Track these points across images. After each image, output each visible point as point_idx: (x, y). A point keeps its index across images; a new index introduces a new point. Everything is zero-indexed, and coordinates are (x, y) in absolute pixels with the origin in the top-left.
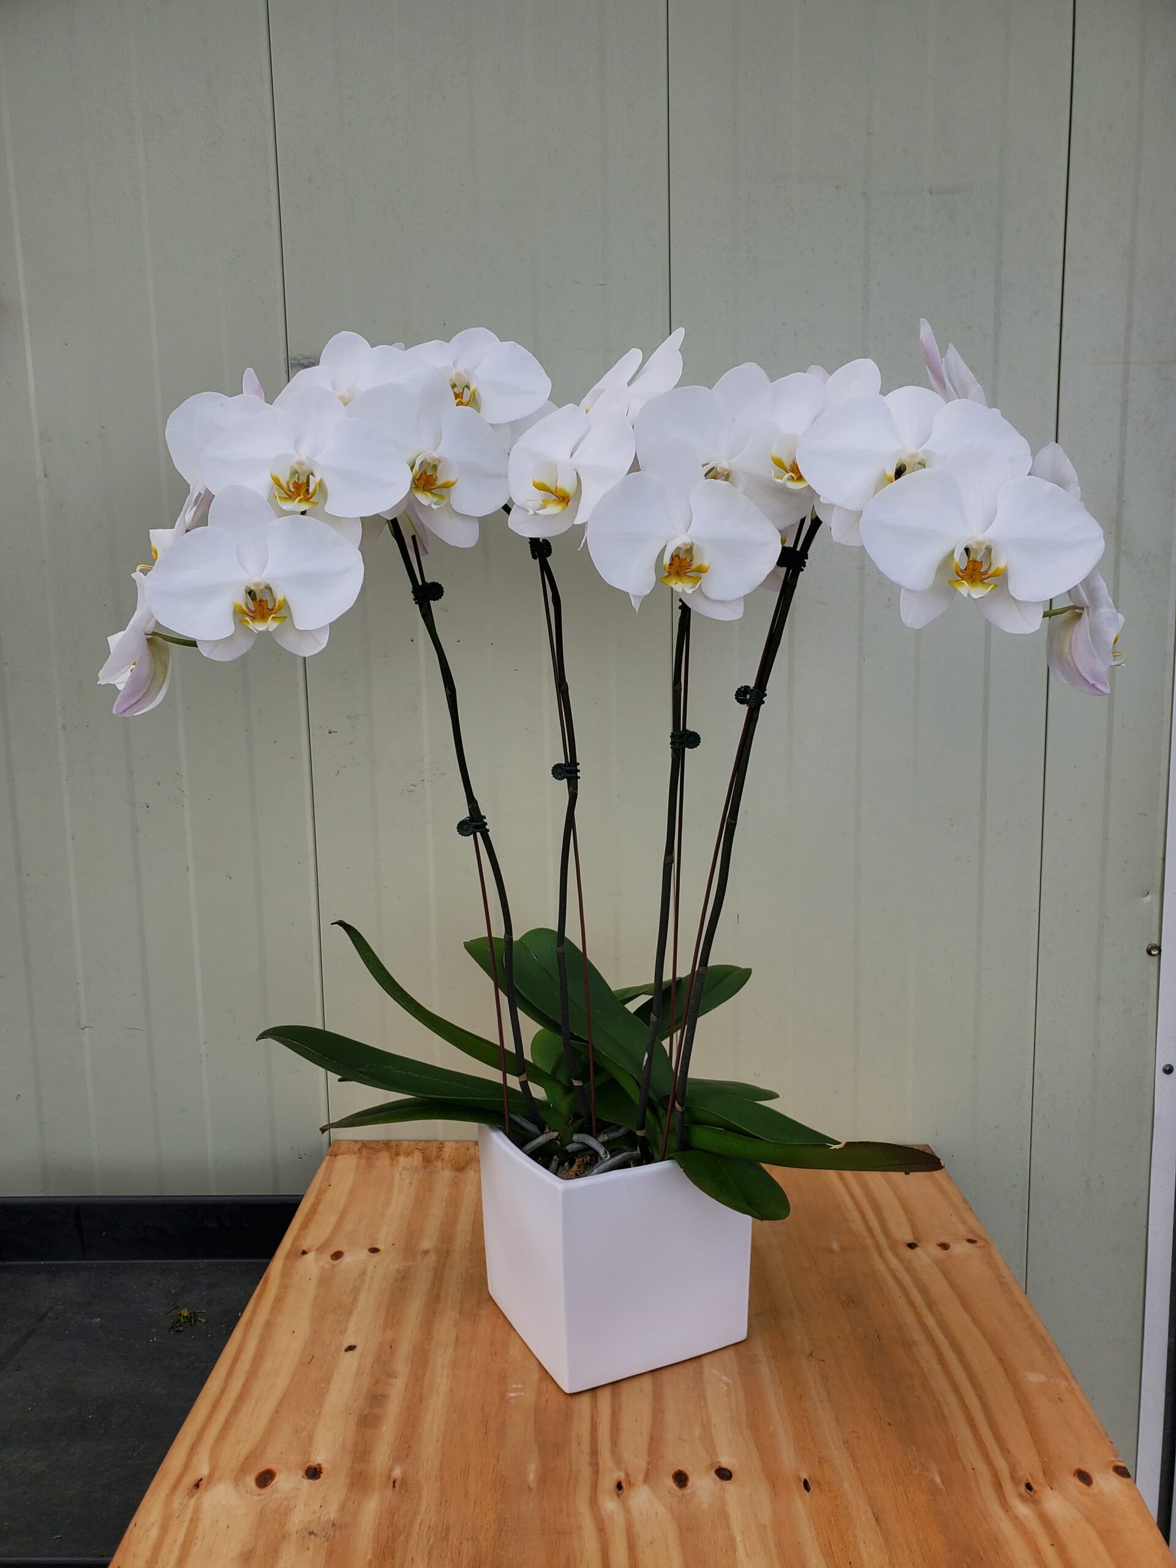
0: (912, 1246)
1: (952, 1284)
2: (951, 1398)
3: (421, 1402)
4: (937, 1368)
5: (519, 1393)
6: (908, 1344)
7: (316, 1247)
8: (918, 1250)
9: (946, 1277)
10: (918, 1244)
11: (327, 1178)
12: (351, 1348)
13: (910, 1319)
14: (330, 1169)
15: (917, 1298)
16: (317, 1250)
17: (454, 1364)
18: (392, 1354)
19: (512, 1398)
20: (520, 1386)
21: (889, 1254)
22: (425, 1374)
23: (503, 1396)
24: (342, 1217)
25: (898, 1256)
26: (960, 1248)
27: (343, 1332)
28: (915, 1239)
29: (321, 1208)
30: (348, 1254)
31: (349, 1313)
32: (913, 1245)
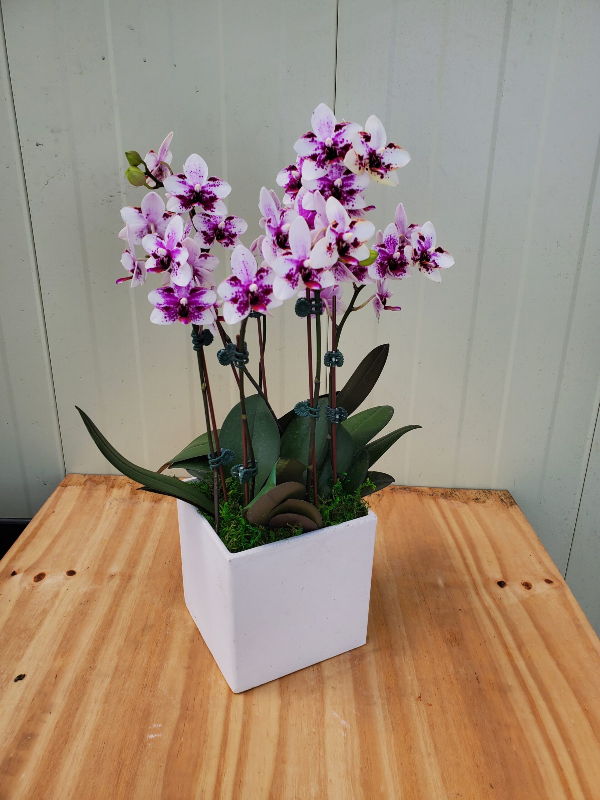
0: (501, 584)
1: (537, 625)
2: (545, 754)
3: (66, 744)
4: (530, 717)
5: (157, 735)
6: (503, 690)
7: (24, 569)
8: (506, 588)
9: (531, 618)
10: (507, 583)
11: (54, 506)
12: (21, 677)
13: (504, 660)
14: (58, 498)
15: (509, 638)
16: (25, 571)
17: (107, 700)
18: (55, 684)
19: (150, 740)
20: (160, 725)
21: (483, 591)
22: (77, 709)
23: (142, 737)
24: (54, 542)
25: (491, 594)
26: (540, 588)
27: (18, 659)
28: (504, 578)
29: (40, 533)
30: (49, 576)
31: (31, 638)
32: (503, 583)
